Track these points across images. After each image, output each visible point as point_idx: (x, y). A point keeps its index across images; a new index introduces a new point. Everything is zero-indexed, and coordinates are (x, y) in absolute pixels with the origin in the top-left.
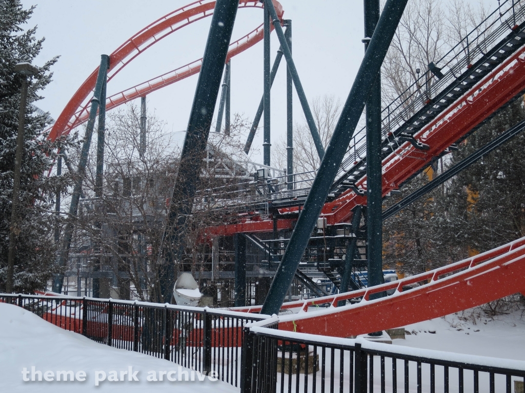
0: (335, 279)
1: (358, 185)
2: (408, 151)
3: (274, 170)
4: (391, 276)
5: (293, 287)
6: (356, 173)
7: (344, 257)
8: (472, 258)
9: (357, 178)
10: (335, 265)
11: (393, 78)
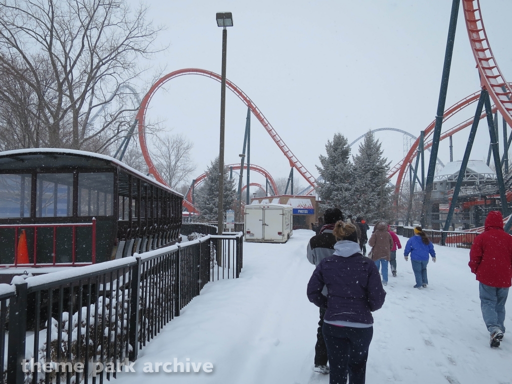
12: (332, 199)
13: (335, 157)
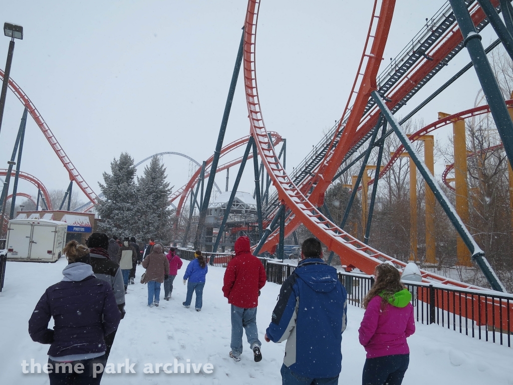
12: (113, 218)
13: (120, 176)
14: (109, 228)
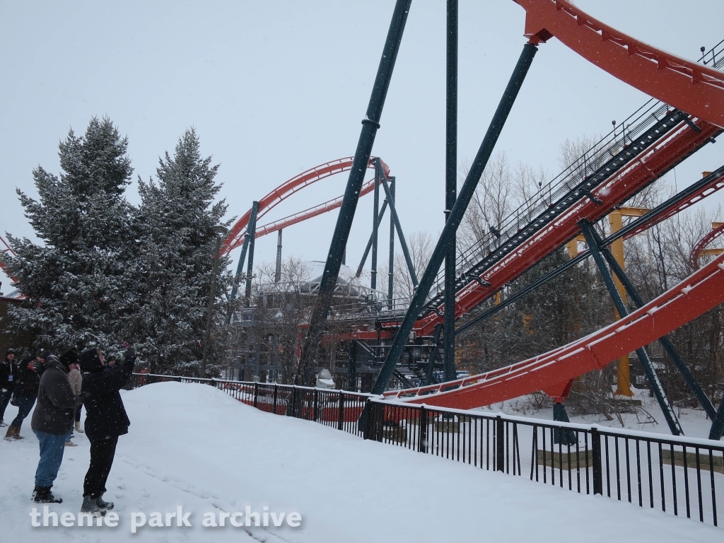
0: (421, 376)
1: (440, 308)
2: (475, 287)
3: (379, 292)
4: (463, 376)
5: (390, 382)
6: (438, 300)
7: (428, 360)
8: (512, 366)
9: (439, 304)
10: (421, 366)
11: (472, 223)
14: (47, 324)
